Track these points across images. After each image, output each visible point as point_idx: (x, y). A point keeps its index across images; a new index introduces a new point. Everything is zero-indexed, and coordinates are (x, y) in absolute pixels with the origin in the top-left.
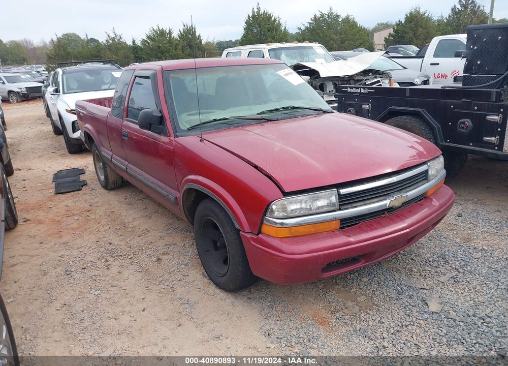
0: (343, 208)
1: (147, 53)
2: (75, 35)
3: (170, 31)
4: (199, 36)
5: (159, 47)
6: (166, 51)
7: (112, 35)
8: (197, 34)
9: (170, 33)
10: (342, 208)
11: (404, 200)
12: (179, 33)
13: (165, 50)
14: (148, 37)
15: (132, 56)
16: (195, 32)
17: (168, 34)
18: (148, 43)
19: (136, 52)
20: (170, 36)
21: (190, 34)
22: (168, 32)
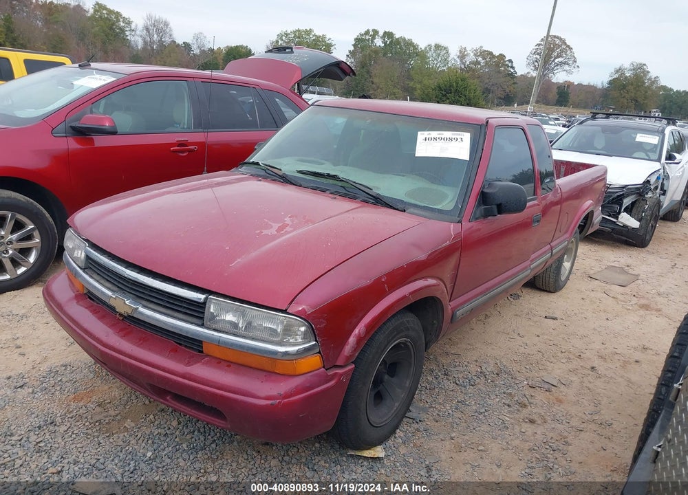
11: (129, 311)
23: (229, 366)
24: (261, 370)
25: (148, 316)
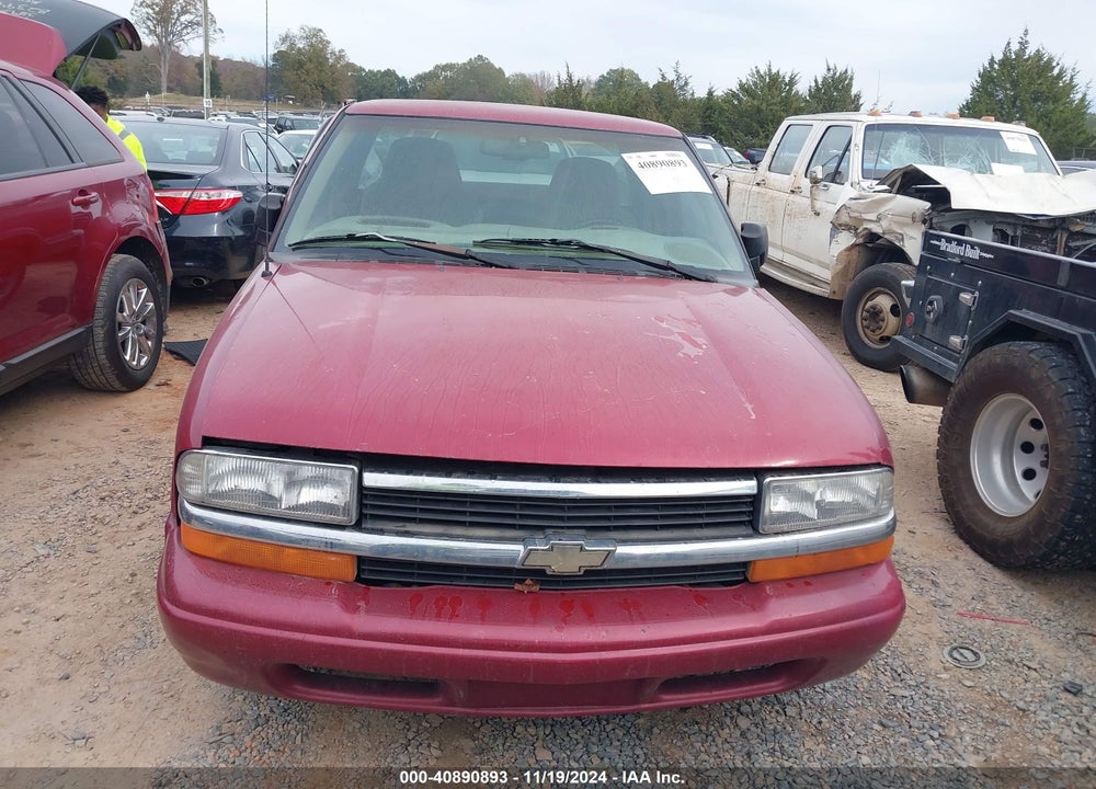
0: (369, 526)
1: (730, 121)
2: (632, 73)
3: (792, 79)
4: (858, 97)
5: (759, 110)
6: (772, 121)
7: (671, 76)
8: (854, 91)
9: (792, 82)
10: (368, 524)
11: (595, 562)
12: (813, 84)
13: (771, 118)
14: (742, 86)
15: (699, 122)
16: (850, 85)
17: (786, 85)
18: (739, 100)
19: (709, 117)
20: (791, 89)
21: (836, 89)
22: (787, 80)
23: (807, 584)
24: (851, 569)
25: (646, 557)
